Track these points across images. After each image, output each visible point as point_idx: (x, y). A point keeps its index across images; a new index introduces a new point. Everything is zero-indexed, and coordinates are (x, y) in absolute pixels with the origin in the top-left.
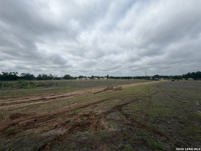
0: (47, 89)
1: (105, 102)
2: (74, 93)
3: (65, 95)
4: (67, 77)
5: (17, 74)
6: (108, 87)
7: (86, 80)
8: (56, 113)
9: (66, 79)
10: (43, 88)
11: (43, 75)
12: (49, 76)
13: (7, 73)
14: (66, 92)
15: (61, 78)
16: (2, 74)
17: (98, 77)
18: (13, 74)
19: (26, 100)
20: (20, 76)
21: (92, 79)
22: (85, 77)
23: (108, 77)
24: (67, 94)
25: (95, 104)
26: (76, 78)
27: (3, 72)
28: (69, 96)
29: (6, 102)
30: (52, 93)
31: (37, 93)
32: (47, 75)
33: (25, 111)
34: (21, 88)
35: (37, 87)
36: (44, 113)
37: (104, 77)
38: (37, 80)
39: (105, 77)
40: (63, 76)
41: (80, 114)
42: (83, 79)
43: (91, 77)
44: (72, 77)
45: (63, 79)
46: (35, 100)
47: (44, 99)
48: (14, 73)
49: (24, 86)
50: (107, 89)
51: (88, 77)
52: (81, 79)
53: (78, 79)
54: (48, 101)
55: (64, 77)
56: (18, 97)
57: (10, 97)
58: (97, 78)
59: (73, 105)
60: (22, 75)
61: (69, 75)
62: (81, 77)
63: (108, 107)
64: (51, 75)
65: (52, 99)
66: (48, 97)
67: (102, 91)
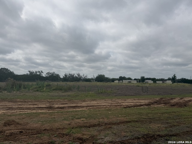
0: (63, 94)
1: (129, 124)
2: (94, 103)
3: (79, 105)
4: (101, 79)
5: (42, 73)
6: (162, 99)
7: (129, 84)
8: (48, 128)
9: (98, 81)
10: (61, 93)
11: (70, 74)
12: (77, 76)
13: (33, 72)
14: (84, 101)
15: (92, 79)
16: (29, 73)
17: (154, 80)
18: (38, 73)
19: (32, 106)
20: (45, 76)
21: (141, 83)
22: (130, 79)
23: (174, 79)
24: (84, 104)
25: (109, 125)
26: (113, 80)
27: (29, 71)
28: (83, 107)
29: (14, 106)
30: (66, 100)
31: (49, 99)
32: (75, 76)
33: (21, 119)
34: (37, 91)
35: (54, 91)
36: (37, 125)
37: (166, 80)
38: (63, 82)
39: (169, 79)
40: (95, 77)
41: (75, 135)
42: (124, 81)
43: (140, 78)
44: (108, 78)
45: (95, 81)
46: (41, 108)
47: (50, 108)
48: (39, 71)
49: (41, 89)
50: (156, 102)
51: (135, 79)
52: (121, 81)
53: (117, 81)
54: (54, 110)
55: (97, 77)
56: (28, 102)
57: (22, 100)
58: (150, 82)
59: (77, 120)
60: (47, 75)
61: (104, 76)
62: (122, 79)
63: (128, 134)
64: (79, 75)
65: (59, 108)
66: (57, 106)
67: (141, 105)
